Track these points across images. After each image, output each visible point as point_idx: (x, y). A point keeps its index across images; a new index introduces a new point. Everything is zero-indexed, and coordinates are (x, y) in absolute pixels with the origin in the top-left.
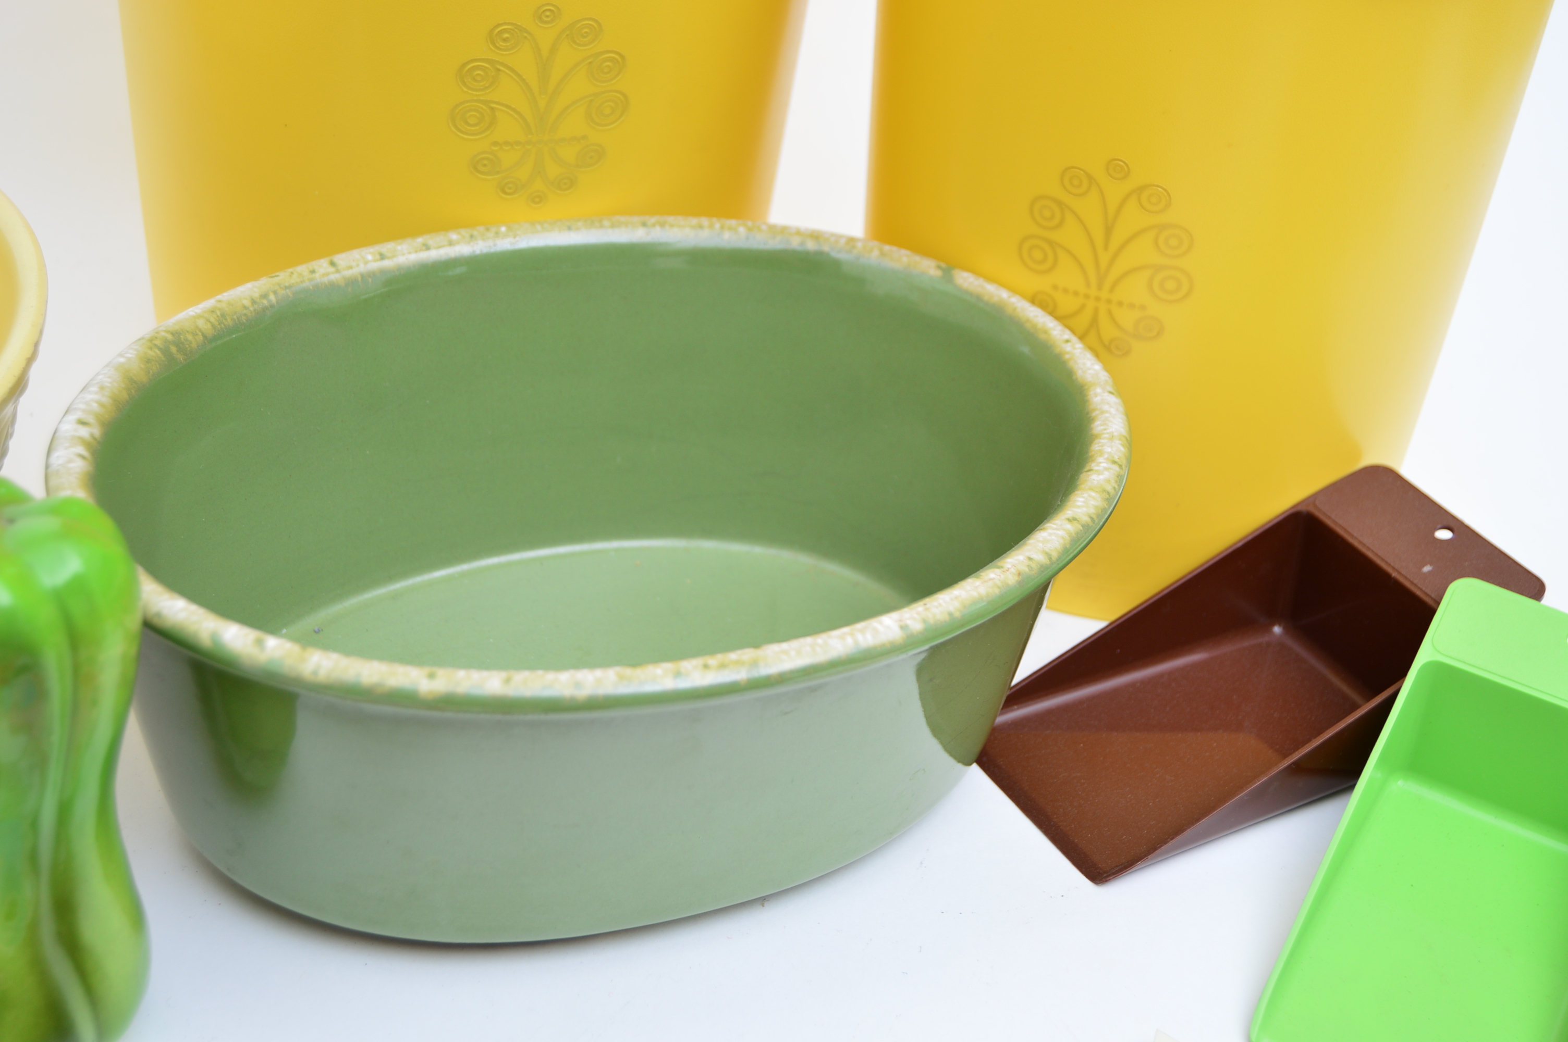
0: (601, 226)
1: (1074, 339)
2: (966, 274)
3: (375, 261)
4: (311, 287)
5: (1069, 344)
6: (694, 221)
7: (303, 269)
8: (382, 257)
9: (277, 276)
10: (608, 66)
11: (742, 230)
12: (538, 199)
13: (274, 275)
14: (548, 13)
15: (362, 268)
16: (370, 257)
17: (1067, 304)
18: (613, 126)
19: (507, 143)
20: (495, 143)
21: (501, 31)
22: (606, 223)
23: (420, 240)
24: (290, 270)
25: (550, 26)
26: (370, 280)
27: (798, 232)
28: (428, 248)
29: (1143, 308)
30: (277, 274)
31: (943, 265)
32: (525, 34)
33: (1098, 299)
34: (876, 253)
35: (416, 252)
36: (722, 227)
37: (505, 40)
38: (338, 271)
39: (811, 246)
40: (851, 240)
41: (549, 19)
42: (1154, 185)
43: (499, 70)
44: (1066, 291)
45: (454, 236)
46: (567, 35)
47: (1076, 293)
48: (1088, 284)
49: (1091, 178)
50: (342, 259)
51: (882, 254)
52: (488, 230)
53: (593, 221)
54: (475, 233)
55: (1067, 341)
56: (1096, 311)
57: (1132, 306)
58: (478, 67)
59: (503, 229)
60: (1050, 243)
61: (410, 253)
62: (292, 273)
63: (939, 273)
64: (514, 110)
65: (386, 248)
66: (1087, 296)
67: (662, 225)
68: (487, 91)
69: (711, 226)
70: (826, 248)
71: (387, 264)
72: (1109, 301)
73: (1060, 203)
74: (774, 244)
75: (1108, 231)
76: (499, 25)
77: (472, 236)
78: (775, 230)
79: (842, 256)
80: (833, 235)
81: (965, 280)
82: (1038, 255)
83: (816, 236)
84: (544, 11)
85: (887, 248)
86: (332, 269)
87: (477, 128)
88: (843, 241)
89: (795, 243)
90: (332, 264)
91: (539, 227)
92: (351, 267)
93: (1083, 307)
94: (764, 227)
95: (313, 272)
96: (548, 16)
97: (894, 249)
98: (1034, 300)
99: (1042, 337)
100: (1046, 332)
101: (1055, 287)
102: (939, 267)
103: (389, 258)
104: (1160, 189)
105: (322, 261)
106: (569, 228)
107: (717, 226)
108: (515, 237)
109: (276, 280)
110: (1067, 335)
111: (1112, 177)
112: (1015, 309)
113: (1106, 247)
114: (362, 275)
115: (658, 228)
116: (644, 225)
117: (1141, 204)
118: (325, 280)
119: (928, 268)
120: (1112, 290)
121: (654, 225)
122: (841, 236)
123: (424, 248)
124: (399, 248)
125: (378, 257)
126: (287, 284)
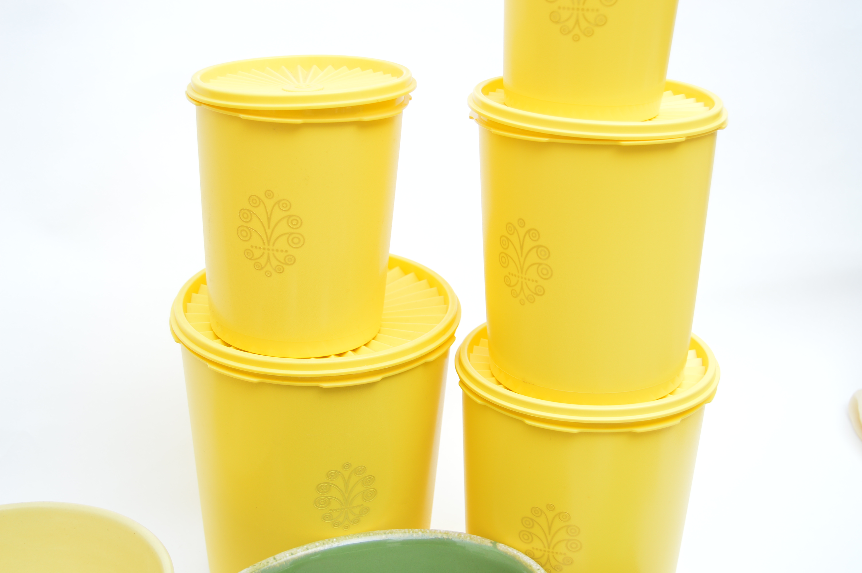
0: (370, 535)
1: (541, 568)
2: (501, 545)
3: (289, 556)
4: (267, 569)
5: (539, 570)
6: (403, 530)
7: (264, 562)
8: (292, 554)
9: (255, 565)
10: (369, 480)
11: (420, 533)
12: (347, 527)
13: (254, 565)
14: (347, 466)
15: (285, 559)
16: (288, 555)
17: (538, 554)
18: (371, 500)
19: (335, 510)
20: (331, 510)
21: (331, 473)
22: (371, 534)
23: (305, 546)
24: (260, 562)
25: (348, 470)
26: (288, 563)
27: (440, 532)
28: (308, 549)
29: (565, 554)
30: (255, 564)
31: (493, 541)
32: (339, 473)
33: (549, 552)
34: (468, 538)
35: (304, 551)
36: (413, 532)
37: (332, 476)
38: (276, 561)
39: (445, 536)
40: (460, 534)
41: (347, 468)
42: (564, 512)
43: (331, 486)
44: (537, 549)
45: (317, 544)
46: (354, 472)
47: (541, 550)
48: (545, 547)
49: (541, 511)
50: (278, 556)
51: (471, 539)
52: (329, 540)
53: (366, 533)
54: (325, 542)
55: (538, 569)
56: (549, 556)
57: (561, 554)
58: (323, 486)
59: (335, 539)
60: (530, 533)
61: (302, 552)
62: (261, 564)
63: (491, 545)
64: (337, 498)
65: (294, 550)
66: (545, 551)
67: (391, 533)
68: (327, 493)
69: (409, 532)
70: (450, 537)
71: (294, 556)
72: (553, 552)
73: (532, 519)
74: (432, 537)
75: (550, 528)
76: (330, 471)
77: (324, 543)
78: (431, 531)
79: (457, 540)
80: (453, 532)
81: (501, 547)
82: (526, 537)
83: (447, 533)
84: (345, 465)
85: (472, 536)
86: (275, 561)
87: (324, 505)
88: (457, 534)
89: (439, 536)
90: (275, 559)
91: (347, 538)
92: (281, 559)
93: (544, 554)
94: (428, 531)
95: (268, 562)
96: (347, 467)
97: (475, 536)
98: (526, 553)
99: (529, 568)
100: (530, 566)
101: (533, 548)
102: (491, 542)
103: (294, 554)
104: (566, 513)
105: (271, 558)
106: (358, 537)
107: (411, 532)
108: (339, 543)
109: (255, 567)
110: (539, 567)
111: (549, 510)
112: (519, 557)
113: (550, 534)
114: (285, 562)
115: (390, 534)
116: (385, 533)
117: (560, 518)
118: (272, 565)
119: (487, 543)
120: (553, 549)
121: (388, 533)
122: (456, 532)
123: (307, 549)
124: (298, 550)
125: (291, 554)
126: (259, 568)
